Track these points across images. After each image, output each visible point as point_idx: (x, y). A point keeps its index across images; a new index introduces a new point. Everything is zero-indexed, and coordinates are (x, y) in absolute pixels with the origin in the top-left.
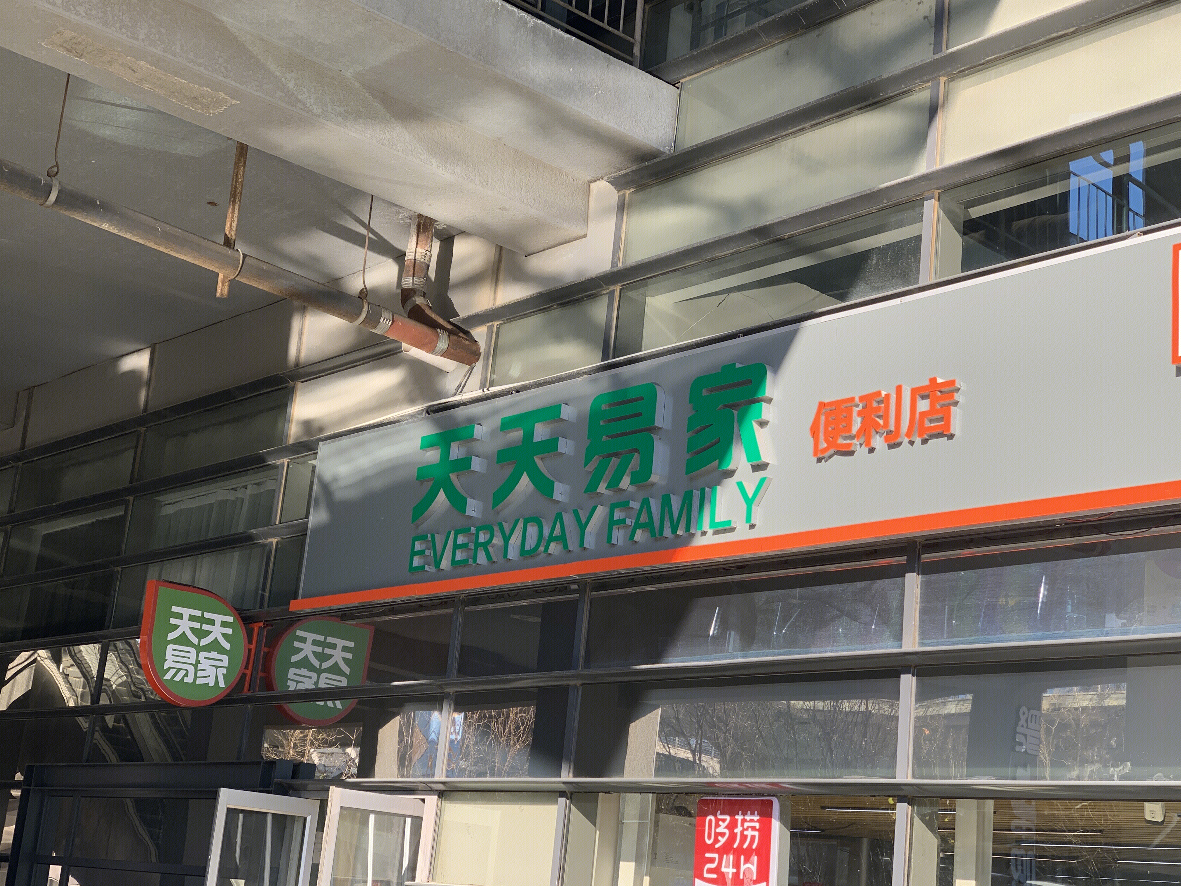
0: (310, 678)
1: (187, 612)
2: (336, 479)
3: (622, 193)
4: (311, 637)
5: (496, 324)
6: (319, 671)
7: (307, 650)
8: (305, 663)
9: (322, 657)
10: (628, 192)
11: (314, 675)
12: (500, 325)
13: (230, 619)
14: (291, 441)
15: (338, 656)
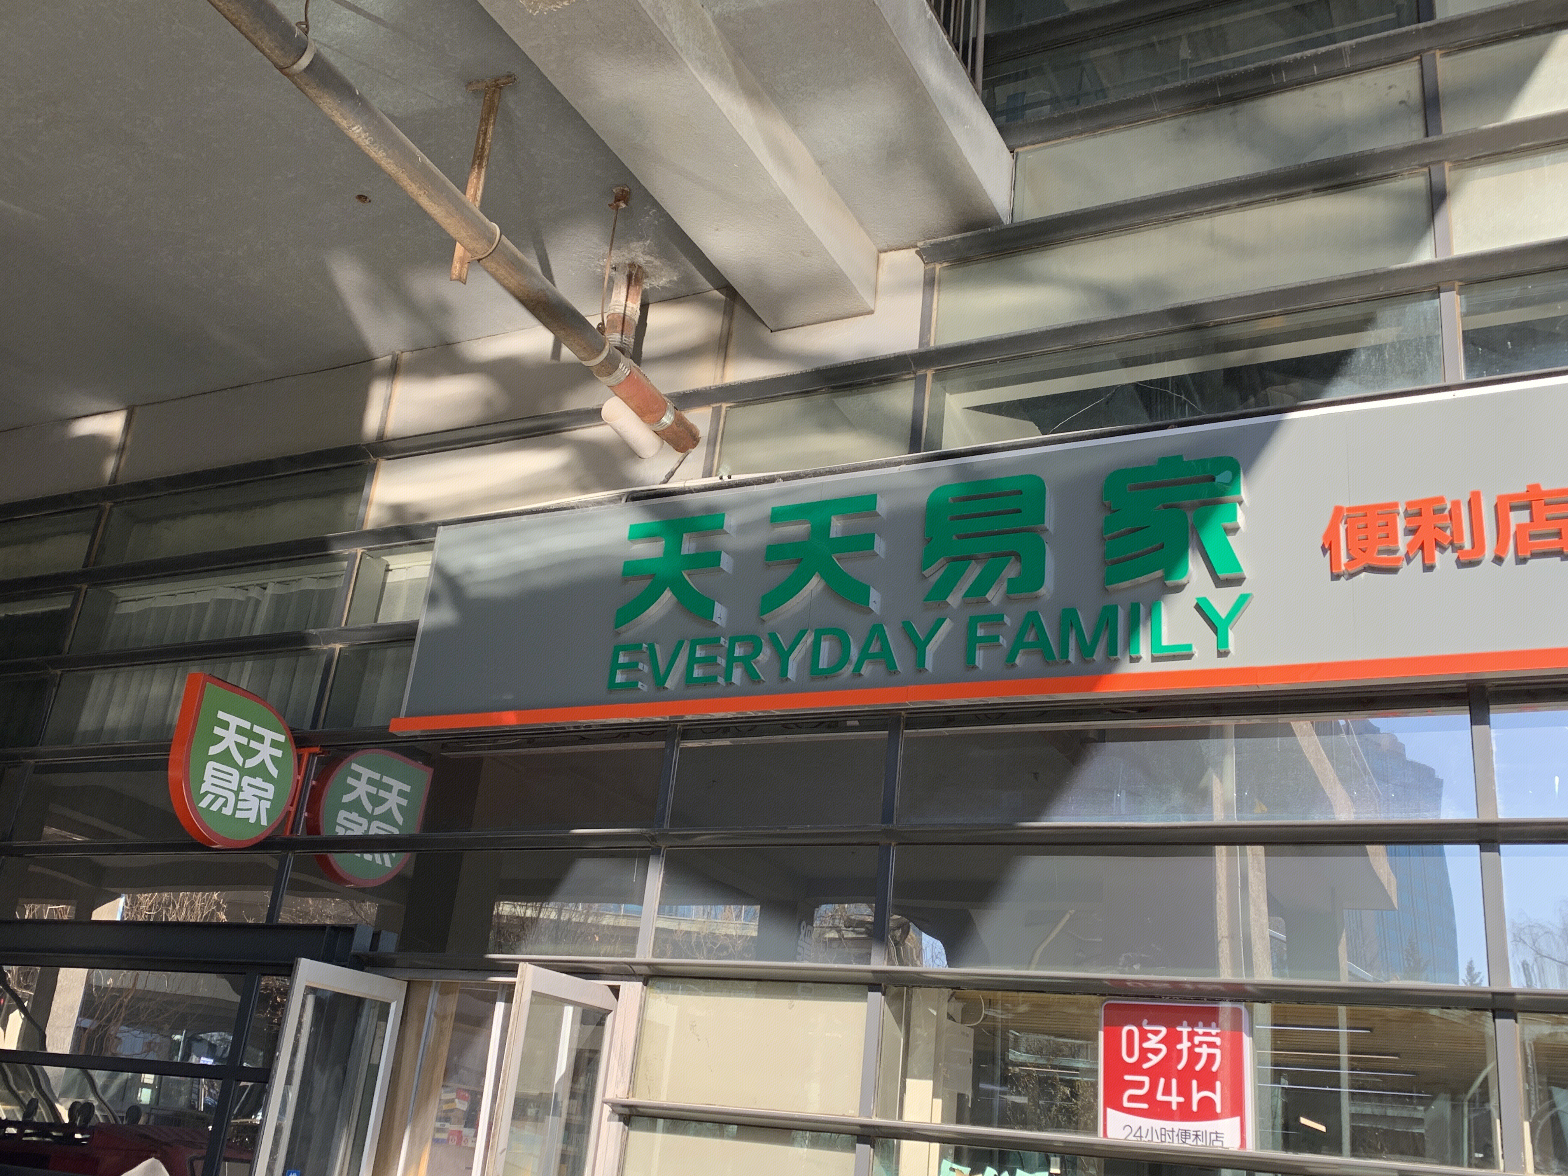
0: (361, 825)
1: (234, 721)
2: (469, 571)
3: (931, 266)
4: (366, 773)
5: (724, 406)
6: (371, 818)
7: (362, 789)
8: (356, 806)
9: (377, 801)
10: (938, 267)
11: (364, 821)
12: (730, 407)
13: (281, 738)
14: (369, 526)
15: (393, 801)
